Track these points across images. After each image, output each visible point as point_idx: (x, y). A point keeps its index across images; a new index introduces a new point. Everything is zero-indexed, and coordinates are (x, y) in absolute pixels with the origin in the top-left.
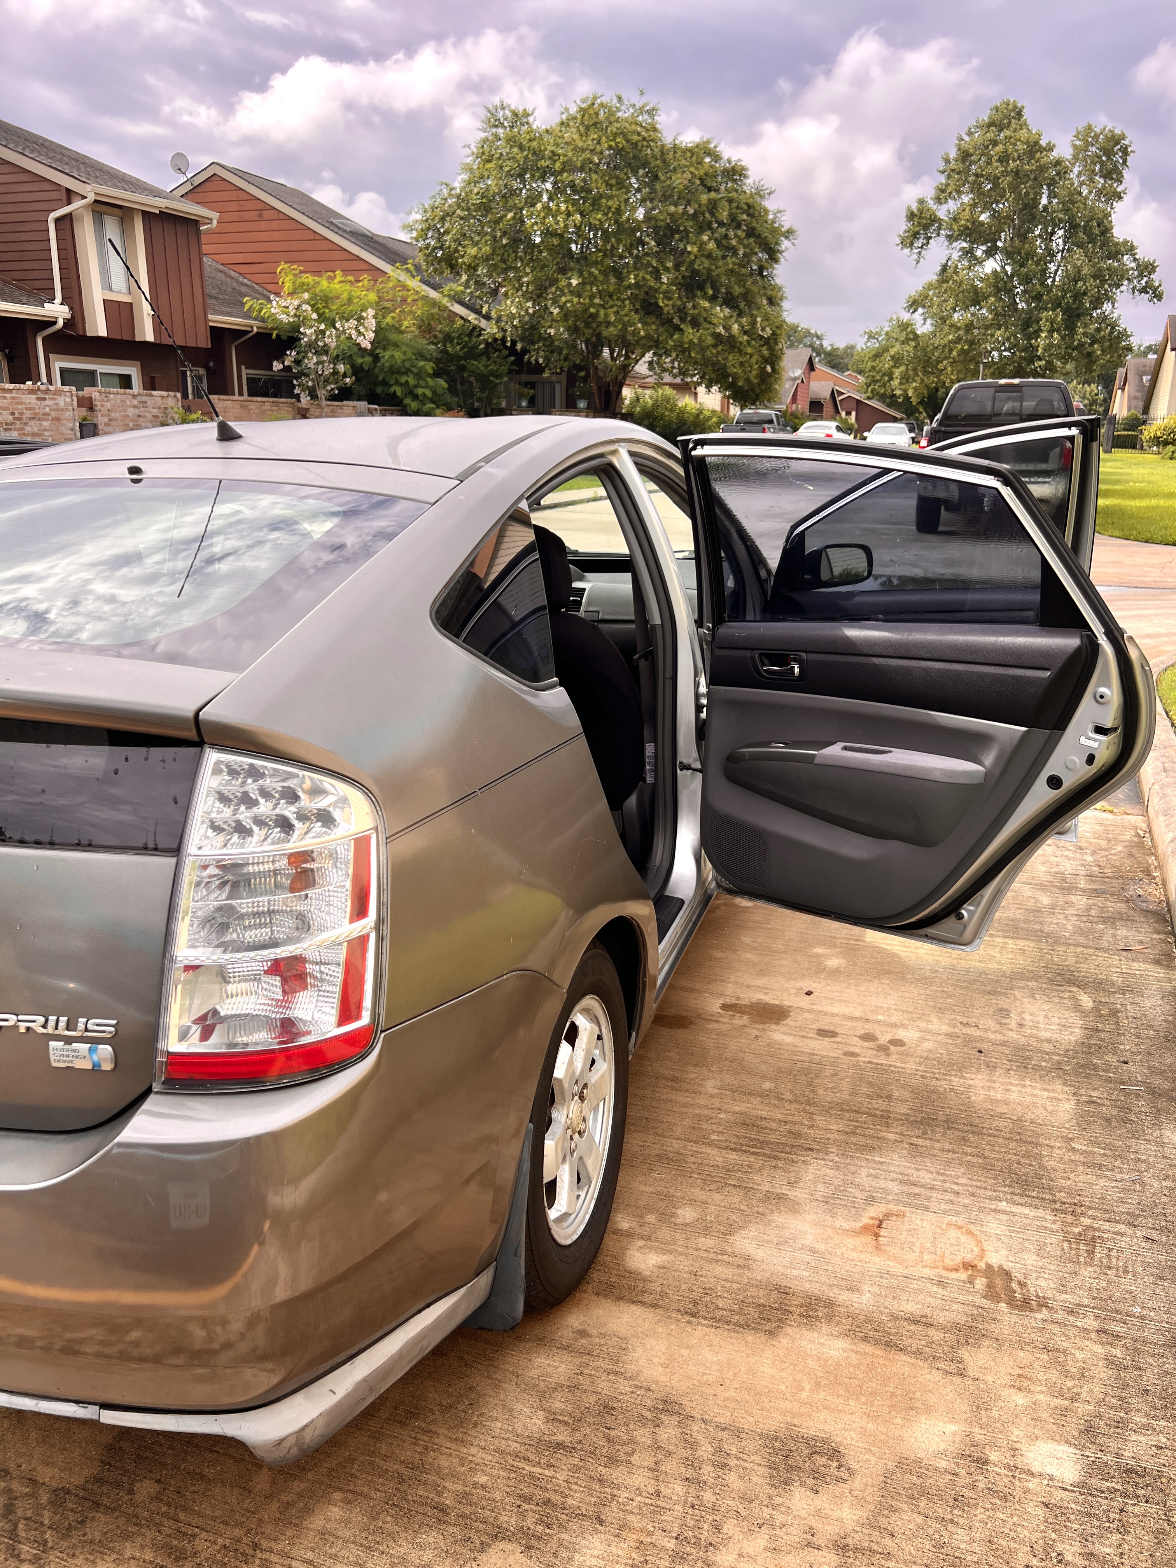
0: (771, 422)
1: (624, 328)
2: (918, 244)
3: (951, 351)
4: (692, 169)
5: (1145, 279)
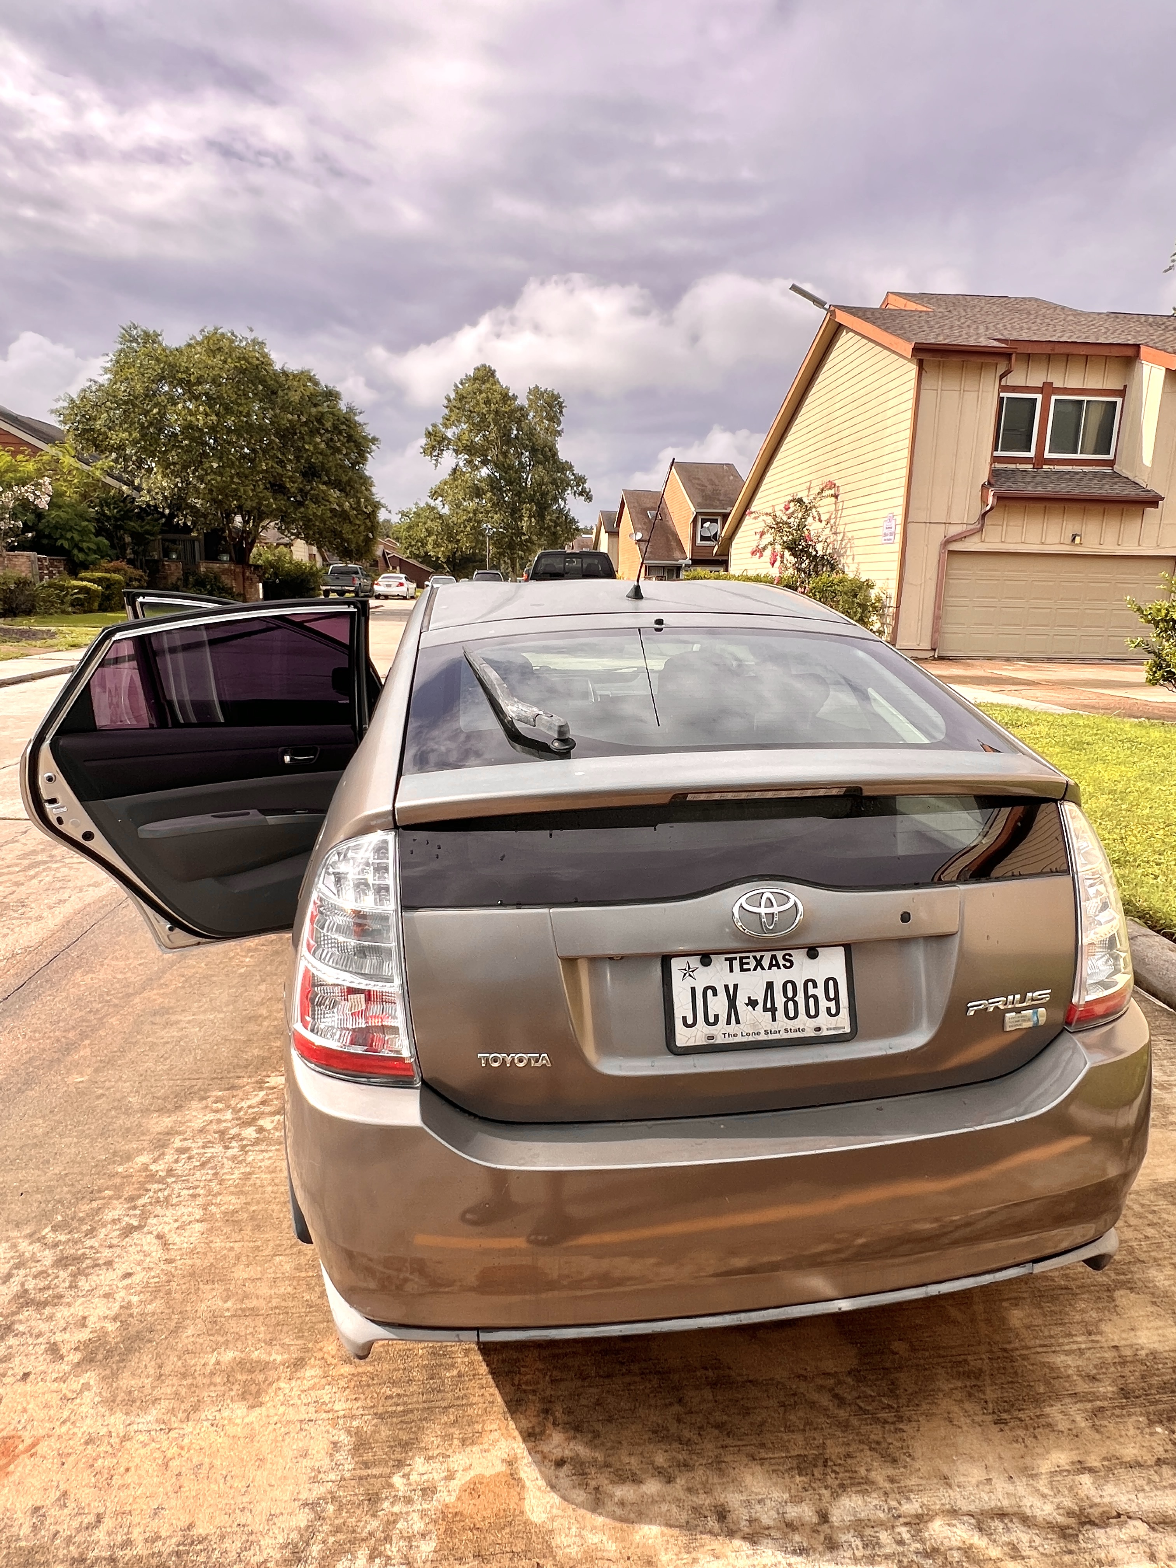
0: (357, 573)
1: (260, 504)
2: (435, 454)
3: (465, 527)
4: (300, 389)
5: (581, 487)
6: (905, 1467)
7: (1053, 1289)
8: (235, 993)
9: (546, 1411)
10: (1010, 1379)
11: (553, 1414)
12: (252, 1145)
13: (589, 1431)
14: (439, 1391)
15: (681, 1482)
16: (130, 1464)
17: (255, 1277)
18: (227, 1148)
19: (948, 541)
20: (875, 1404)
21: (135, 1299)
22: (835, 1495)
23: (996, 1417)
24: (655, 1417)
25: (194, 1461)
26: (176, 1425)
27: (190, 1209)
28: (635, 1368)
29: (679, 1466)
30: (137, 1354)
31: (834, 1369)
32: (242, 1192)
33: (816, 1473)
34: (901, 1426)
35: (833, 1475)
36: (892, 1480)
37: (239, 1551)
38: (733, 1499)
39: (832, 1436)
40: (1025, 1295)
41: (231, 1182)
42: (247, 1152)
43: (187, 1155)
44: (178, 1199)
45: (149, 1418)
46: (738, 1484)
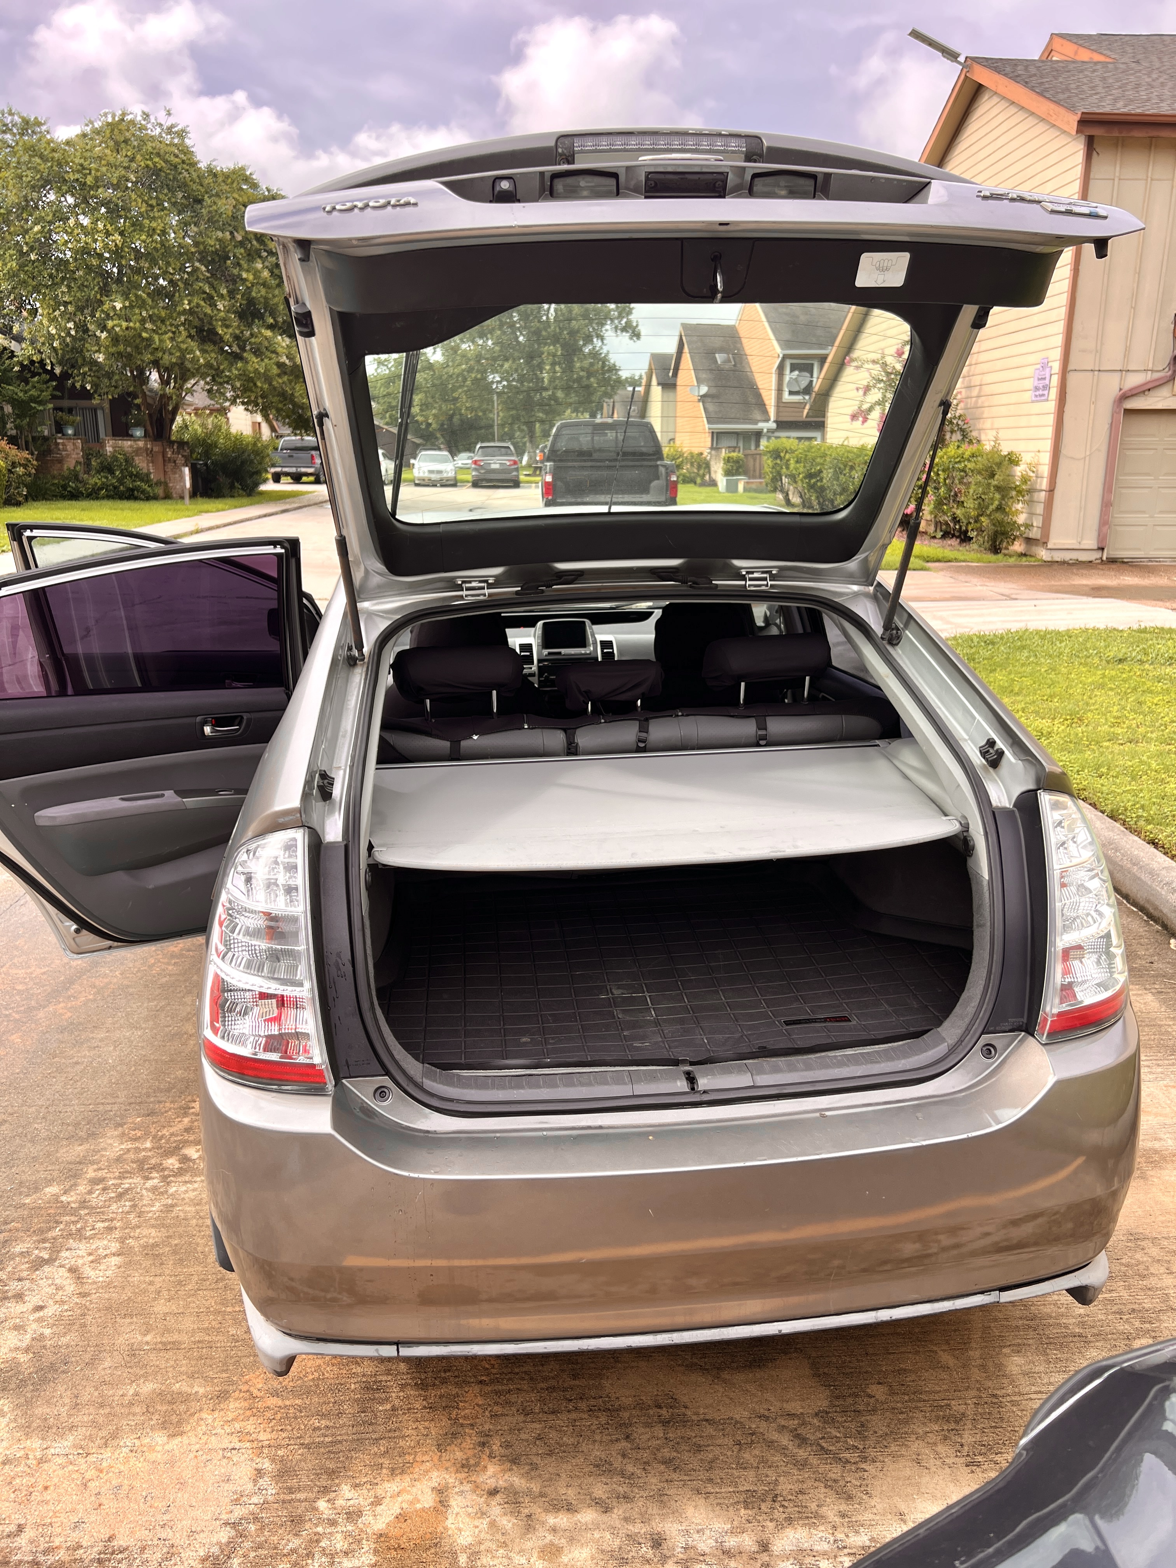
3: (465, 380)
4: (236, 196)
5: (625, 320)
6: (860, 1504)
7: (1065, 1337)
8: (156, 1006)
9: (483, 1444)
10: (994, 1424)
11: (490, 1447)
12: (174, 1176)
13: (527, 1464)
14: (371, 1424)
15: (618, 1512)
16: (49, 1484)
17: (176, 1311)
18: (147, 1178)
19: (1125, 396)
20: (838, 1445)
21: (47, 1332)
22: (779, 1527)
23: (969, 1459)
24: (598, 1452)
25: (113, 1482)
26: (94, 1450)
27: (105, 1242)
28: (583, 1405)
29: (618, 1498)
30: (52, 1384)
31: (801, 1410)
32: (163, 1225)
33: (762, 1507)
34: (863, 1466)
35: (781, 1509)
36: (843, 1515)
37: (160, 1560)
38: (671, 1529)
39: (786, 1474)
40: (1031, 1342)
41: (150, 1215)
42: (168, 1183)
43: (101, 1186)
44: (92, 1232)
45: (66, 1443)
46: (678, 1515)
